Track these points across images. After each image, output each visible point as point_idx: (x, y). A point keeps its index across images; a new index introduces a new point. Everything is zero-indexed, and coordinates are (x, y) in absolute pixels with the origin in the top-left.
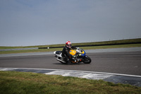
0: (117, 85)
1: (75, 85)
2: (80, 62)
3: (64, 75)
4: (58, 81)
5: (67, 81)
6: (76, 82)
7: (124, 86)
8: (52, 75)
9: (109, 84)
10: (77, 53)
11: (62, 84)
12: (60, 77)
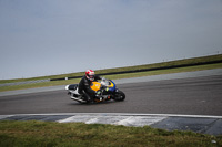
0: (172, 134)
1: (104, 138)
2: (107, 99)
3: (88, 123)
4: (79, 132)
5: (92, 132)
6: (106, 133)
7: (183, 135)
8: (69, 123)
9: (160, 132)
10: (103, 87)
11: (83, 138)
12: (82, 126)
